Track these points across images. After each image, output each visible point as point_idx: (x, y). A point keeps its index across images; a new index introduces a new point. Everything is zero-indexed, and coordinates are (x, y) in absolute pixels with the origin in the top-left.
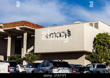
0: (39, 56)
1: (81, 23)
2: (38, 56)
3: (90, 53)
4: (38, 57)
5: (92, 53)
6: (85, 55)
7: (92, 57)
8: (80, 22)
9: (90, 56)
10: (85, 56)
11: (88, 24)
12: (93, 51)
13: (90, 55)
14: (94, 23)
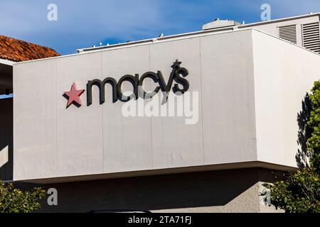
0: (37, 196)
1: (236, 28)
2: (35, 194)
3: (286, 172)
4: (31, 202)
5: (293, 171)
6: (260, 183)
7: (296, 190)
8: (232, 23)
9: (288, 189)
10: (260, 187)
11: (274, 29)
12: (298, 160)
13: (285, 181)
14: (299, 24)
